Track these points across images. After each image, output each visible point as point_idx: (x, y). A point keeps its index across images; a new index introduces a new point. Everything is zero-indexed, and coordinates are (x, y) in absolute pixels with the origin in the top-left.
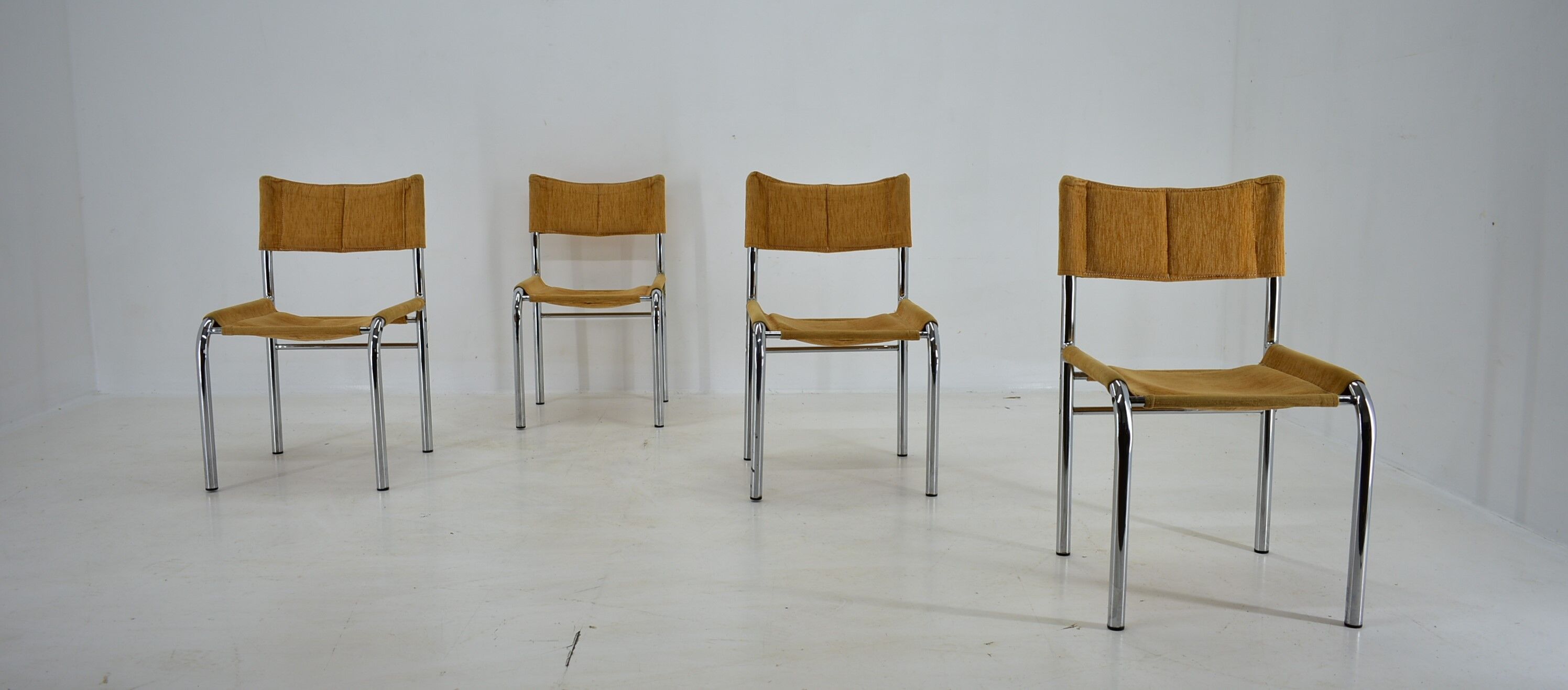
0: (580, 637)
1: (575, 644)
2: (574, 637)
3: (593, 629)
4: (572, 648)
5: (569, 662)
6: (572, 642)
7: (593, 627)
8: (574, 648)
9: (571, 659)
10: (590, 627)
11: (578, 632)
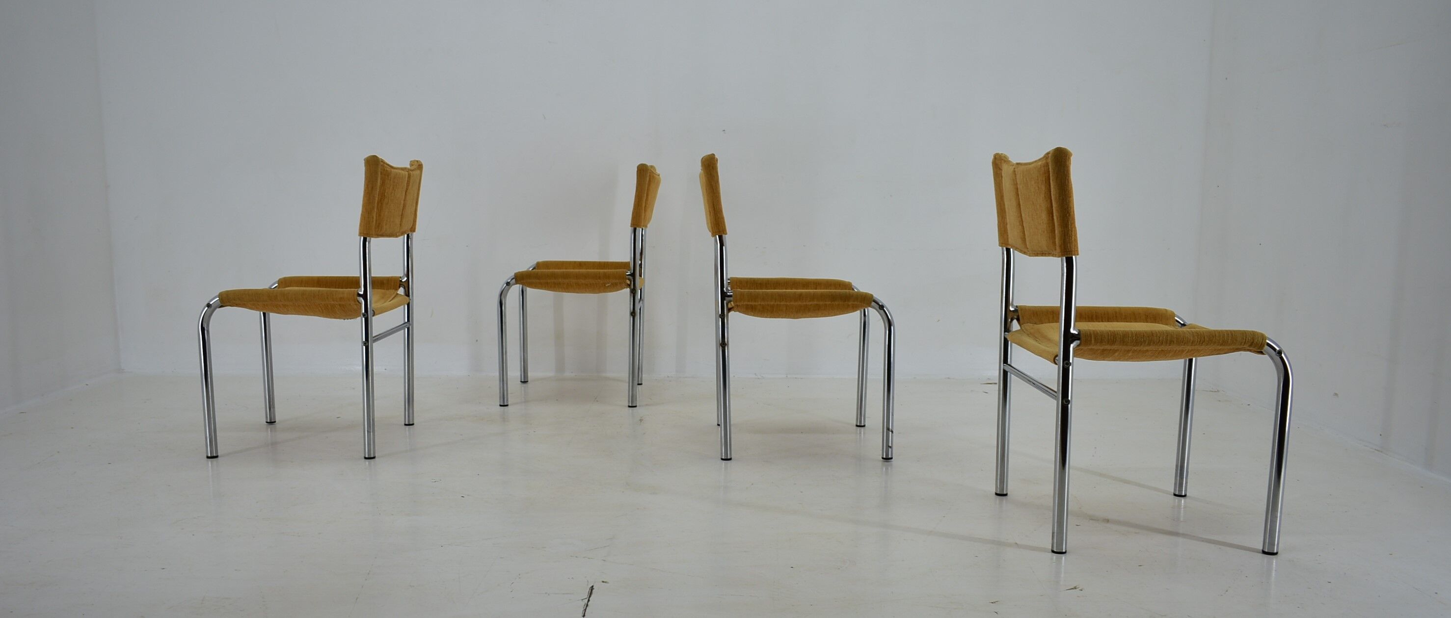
0: (594, 591)
1: (590, 597)
2: (588, 590)
3: (606, 584)
4: (587, 600)
5: (585, 613)
6: (586, 596)
7: (606, 582)
8: (589, 600)
9: (587, 610)
10: (603, 582)
11: (591, 586)
